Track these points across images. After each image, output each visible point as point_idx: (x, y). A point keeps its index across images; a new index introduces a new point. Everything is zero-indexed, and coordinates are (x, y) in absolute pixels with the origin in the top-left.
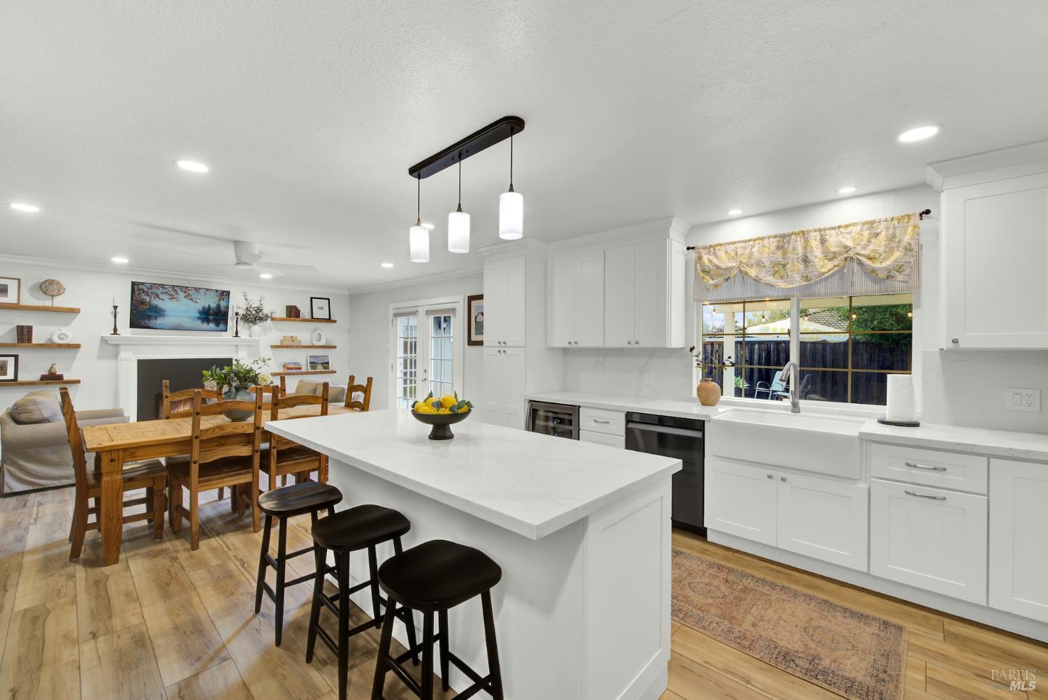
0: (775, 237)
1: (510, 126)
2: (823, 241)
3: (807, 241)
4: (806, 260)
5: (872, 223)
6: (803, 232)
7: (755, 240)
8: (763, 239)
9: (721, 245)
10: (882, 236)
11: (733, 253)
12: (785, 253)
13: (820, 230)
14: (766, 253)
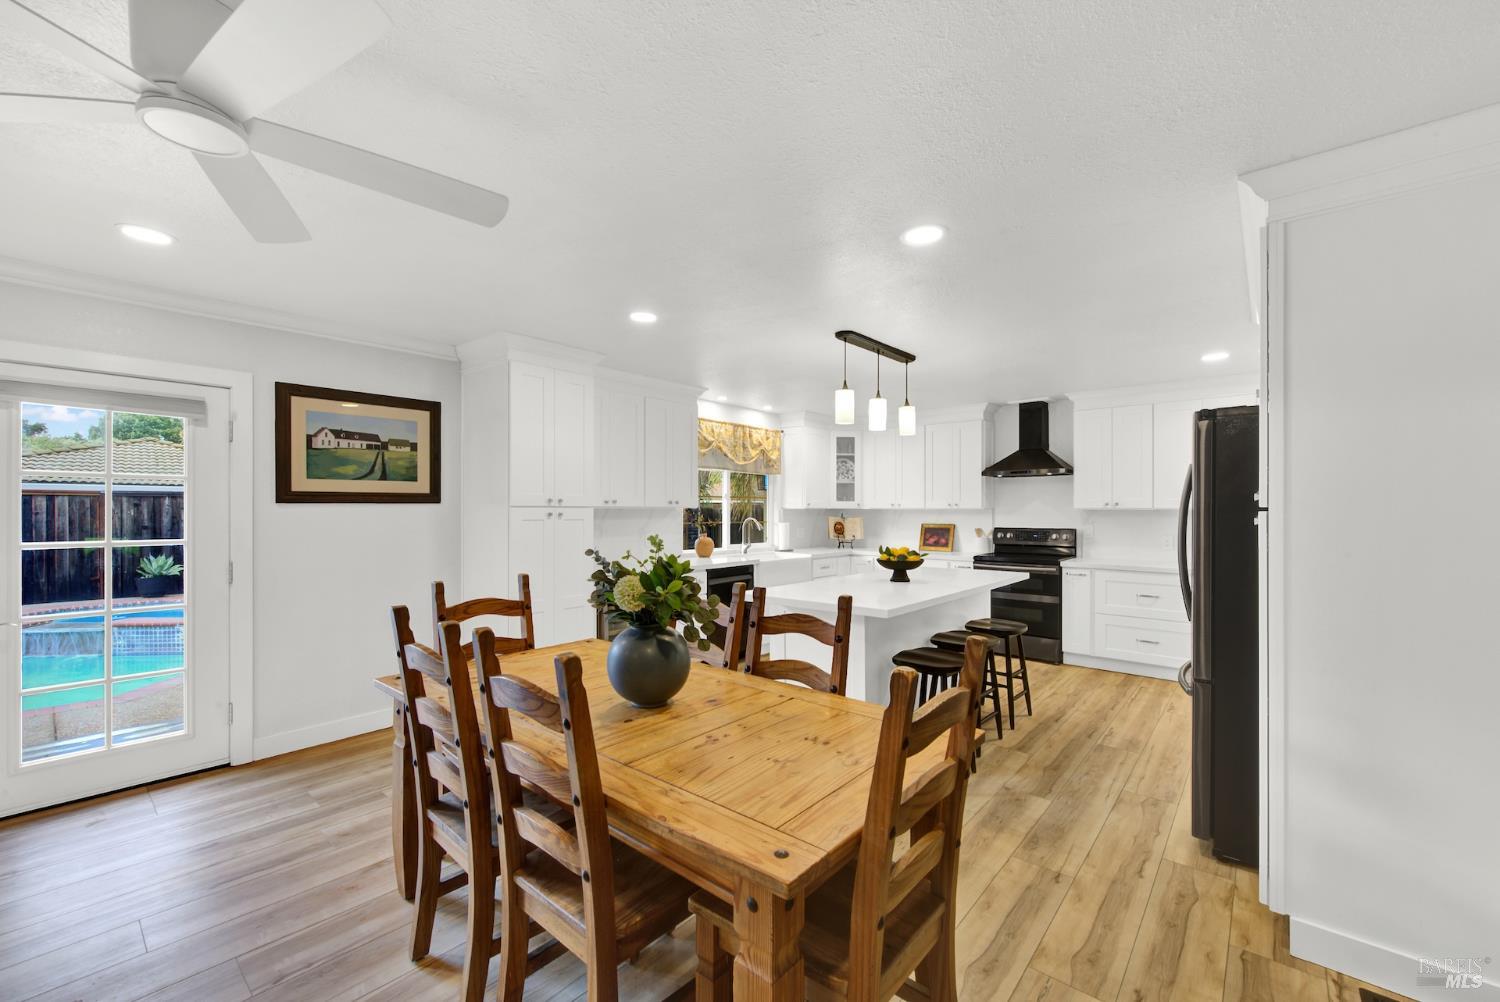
0: (732, 424)
1: (908, 358)
2: (750, 436)
3: (744, 433)
4: (744, 447)
5: (767, 430)
6: (743, 427)
7: (722, 423)
8: (725, 423)
9: (704, 420)
10: (771, 440)
11: (710, 430)
12: (735, 438)
13: (750, 427)
14: (725, 433)
